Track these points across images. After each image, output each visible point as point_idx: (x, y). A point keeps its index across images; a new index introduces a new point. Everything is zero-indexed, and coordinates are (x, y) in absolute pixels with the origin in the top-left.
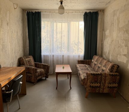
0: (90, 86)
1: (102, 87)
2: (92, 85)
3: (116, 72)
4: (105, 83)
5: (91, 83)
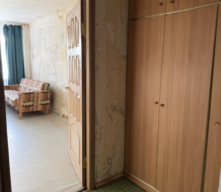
1: (35, 105)
5: (24, 102)
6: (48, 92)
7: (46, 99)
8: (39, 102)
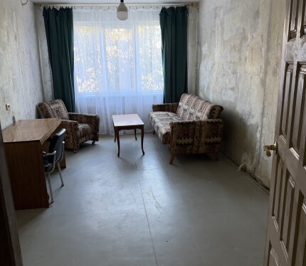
0: (177, 144)
2: (180, 141)
3: (218, 118)
4: (200, 136)
5: (178, 138)
6: (219, 122)
7: (215, 135)
8: (203, 140)
